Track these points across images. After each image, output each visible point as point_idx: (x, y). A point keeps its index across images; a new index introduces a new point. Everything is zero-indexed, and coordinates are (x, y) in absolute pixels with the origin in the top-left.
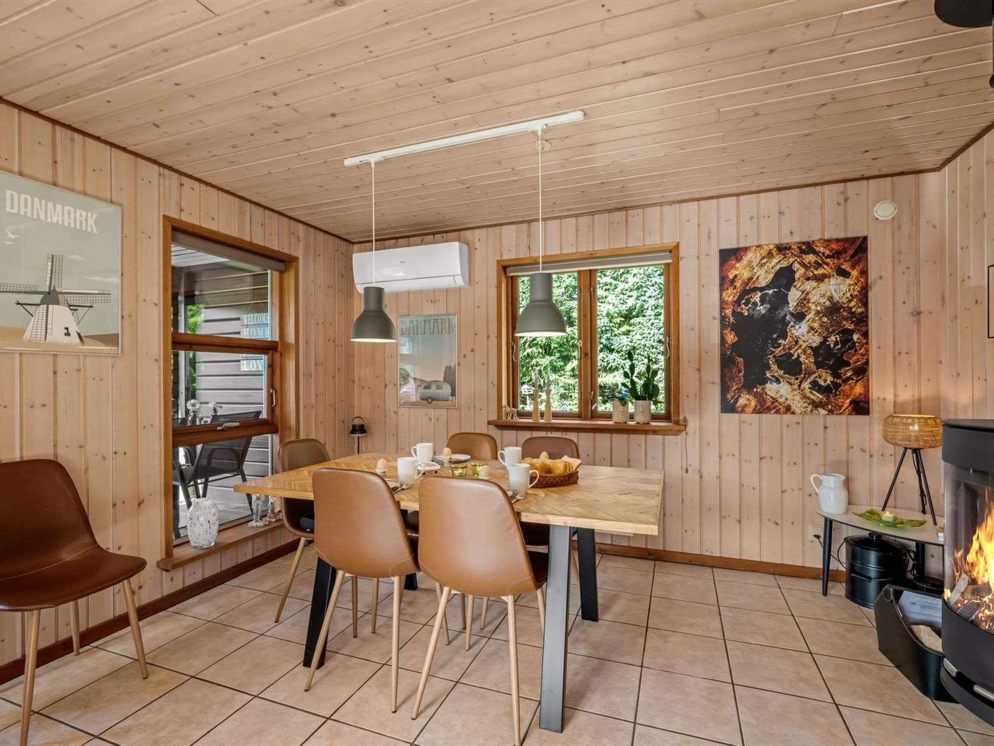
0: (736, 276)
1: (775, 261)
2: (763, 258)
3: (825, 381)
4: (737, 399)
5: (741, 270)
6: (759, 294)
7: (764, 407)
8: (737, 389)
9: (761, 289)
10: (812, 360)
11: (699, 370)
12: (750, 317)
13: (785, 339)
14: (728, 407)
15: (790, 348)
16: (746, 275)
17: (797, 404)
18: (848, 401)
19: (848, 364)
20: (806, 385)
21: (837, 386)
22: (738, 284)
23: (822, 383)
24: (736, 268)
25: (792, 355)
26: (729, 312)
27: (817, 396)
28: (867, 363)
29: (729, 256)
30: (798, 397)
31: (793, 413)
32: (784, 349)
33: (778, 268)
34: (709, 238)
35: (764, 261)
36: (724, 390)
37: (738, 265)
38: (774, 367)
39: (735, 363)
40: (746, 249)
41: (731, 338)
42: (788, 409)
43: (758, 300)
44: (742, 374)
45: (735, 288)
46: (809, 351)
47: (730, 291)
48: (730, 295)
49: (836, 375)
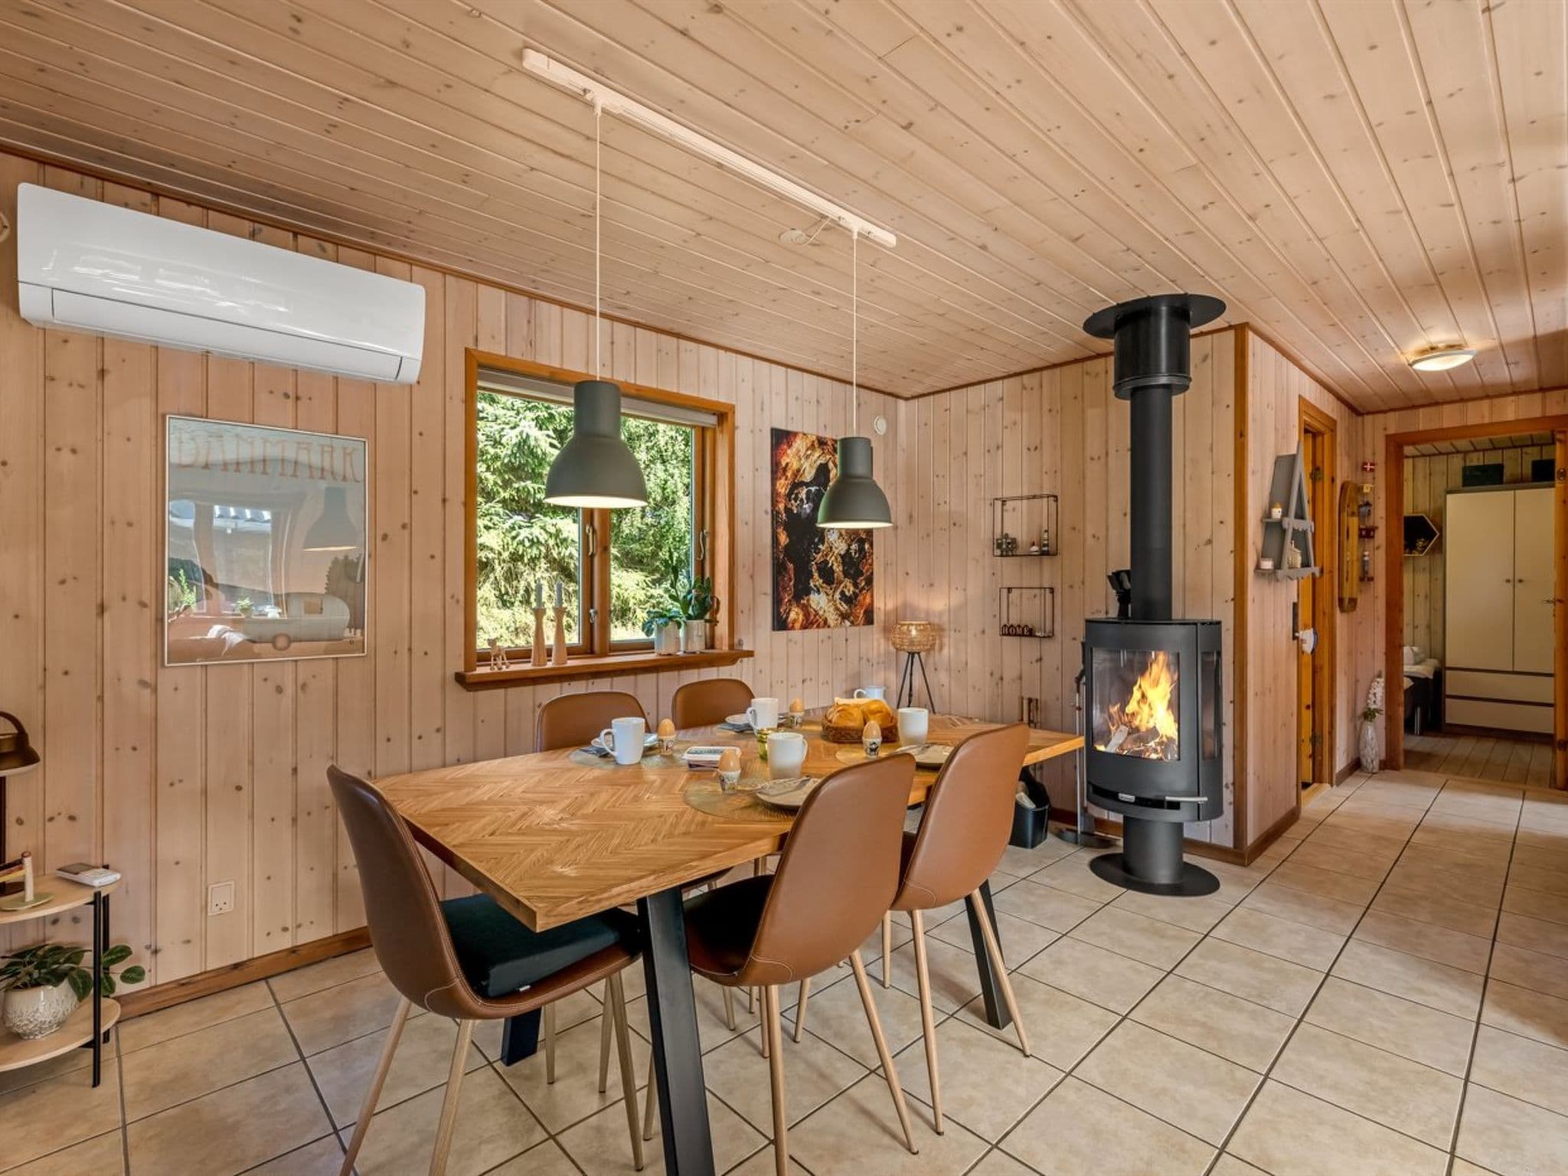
0: (787, 464)
1: (817, 454)
2: (807, 450)
3: (849, 591)
4: (788, 613)
5: (790, 458)
6: (805, 490)
7: (811, 621)
8: (789, 601)
9: (807, 485)
10: (841, 568)
11: (752, 577)
12: (798, 515)
13: (823, 544)
14: (780, 624)
15: (827, 555)
16: (795, 465)
17: (832, 617)
18: (862, 611)
19: (862, 574)
20: (837, 596)
21: (856, 595)
22: (789, 474)
23: (847, 593)
24: (788, 456)
25: (828, 563)
26: (781, 506)
27: (844, 607)
28: (872, 573)
29: (781, 438)
30: (831, 609)
31: (829, 627)
32: (822, 556)
33: (818, 463)
34: (762, 409)
35: (809, 452)
36: (777, 602)
37: (789, 451)
38: (816, 575)
39: (786, 569)
40: (795, 434)
41: (783, 539)
42: (826, 623)
43: (804, 497)
44: (792, 583)
45: (787, 477)
46: (839, 559)
47: (783, 481)
48: (783, 486)
49: (856, 585)
